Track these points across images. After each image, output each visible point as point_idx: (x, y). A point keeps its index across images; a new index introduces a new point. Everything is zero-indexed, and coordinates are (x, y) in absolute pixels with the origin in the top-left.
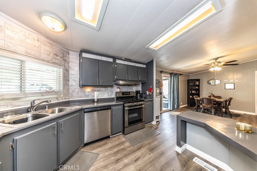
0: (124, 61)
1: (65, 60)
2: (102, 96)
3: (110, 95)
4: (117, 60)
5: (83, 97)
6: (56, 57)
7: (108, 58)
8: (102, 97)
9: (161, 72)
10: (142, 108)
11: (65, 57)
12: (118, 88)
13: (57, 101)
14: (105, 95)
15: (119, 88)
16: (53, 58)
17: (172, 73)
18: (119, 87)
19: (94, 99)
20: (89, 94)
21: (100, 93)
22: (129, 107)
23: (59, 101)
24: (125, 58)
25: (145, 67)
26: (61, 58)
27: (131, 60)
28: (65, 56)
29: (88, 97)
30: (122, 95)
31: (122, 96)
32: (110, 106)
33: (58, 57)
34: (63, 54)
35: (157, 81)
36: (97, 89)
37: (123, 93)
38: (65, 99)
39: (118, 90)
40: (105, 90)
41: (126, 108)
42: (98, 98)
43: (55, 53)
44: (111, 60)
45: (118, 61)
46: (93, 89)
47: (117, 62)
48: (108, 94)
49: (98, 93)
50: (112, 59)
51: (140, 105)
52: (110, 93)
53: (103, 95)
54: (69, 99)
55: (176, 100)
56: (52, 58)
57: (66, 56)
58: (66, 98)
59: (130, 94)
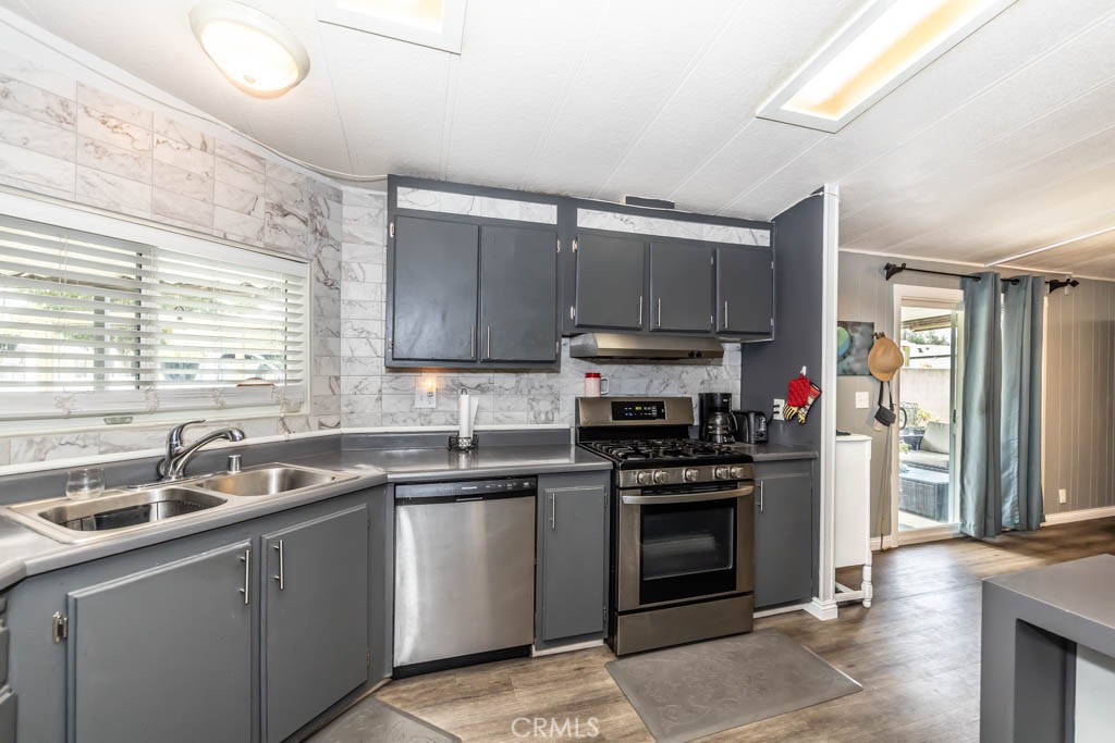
0: (626, 217)
1: (321, 234)
2: (501, 417)
3: (543, 417)
4: (581, 212)
5: (405, 421)
6: (279, 220)
7: (532, 205)
8: (500, 422)
9: (892, 270)
10: (732, 503)
11: (319, 218)
12: (589, 375)
13: (282, 437)
14: (517, 415)
15: (597, 375)
16: (267, 228)
17: (977, 278)
18: (595, 368)
19: (458, 432)
20: (434, 405)
21: (487, 400)
22: (644, 489)
23: (293, 436)
24: (629, 200)
25: (767, 243)
26: (303, 226)
27: (671, 205)
28: (321, 214)
29: (429, 423)
30: (614, 419)
31: (610, 421)
32: (534, 476)
33: (291, 222)
34: (313, 202)
35: (856, 336)
36: (471, 379)
37: (620, 407)
38: (321, 425)
39: (591, 389)
40: (513, 384)
41: (628, 499)
42: (480, 427)
43: (276, 199)
44: (547, 214)
45: (587, 219)
46: (453, 381)
47: (581, 223)
48: (532, 408)
49: (475, 401)
50: (555, 207)
51: (720, 484)
52: (541, 403)
53: (508, 414)
54: (338, 425)
55: (1007, 466)
56: (262, 229)
57: (325, 214)
58: (323, 420)
59: (661, 416)
